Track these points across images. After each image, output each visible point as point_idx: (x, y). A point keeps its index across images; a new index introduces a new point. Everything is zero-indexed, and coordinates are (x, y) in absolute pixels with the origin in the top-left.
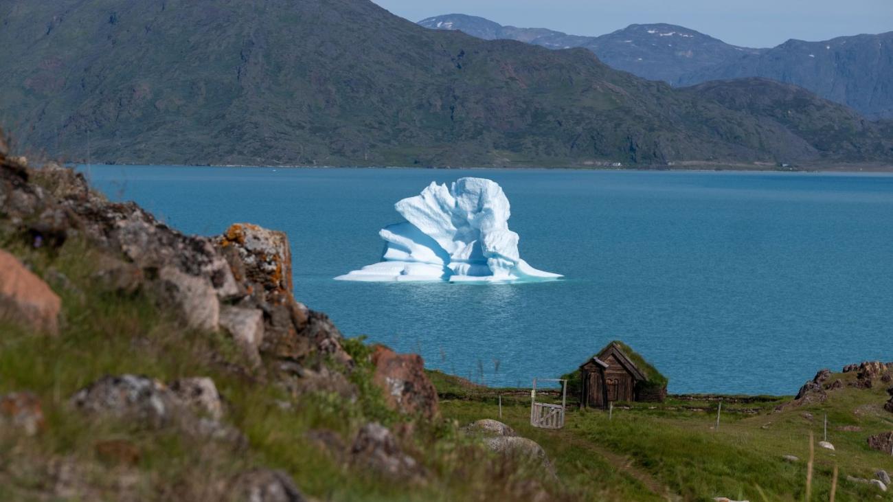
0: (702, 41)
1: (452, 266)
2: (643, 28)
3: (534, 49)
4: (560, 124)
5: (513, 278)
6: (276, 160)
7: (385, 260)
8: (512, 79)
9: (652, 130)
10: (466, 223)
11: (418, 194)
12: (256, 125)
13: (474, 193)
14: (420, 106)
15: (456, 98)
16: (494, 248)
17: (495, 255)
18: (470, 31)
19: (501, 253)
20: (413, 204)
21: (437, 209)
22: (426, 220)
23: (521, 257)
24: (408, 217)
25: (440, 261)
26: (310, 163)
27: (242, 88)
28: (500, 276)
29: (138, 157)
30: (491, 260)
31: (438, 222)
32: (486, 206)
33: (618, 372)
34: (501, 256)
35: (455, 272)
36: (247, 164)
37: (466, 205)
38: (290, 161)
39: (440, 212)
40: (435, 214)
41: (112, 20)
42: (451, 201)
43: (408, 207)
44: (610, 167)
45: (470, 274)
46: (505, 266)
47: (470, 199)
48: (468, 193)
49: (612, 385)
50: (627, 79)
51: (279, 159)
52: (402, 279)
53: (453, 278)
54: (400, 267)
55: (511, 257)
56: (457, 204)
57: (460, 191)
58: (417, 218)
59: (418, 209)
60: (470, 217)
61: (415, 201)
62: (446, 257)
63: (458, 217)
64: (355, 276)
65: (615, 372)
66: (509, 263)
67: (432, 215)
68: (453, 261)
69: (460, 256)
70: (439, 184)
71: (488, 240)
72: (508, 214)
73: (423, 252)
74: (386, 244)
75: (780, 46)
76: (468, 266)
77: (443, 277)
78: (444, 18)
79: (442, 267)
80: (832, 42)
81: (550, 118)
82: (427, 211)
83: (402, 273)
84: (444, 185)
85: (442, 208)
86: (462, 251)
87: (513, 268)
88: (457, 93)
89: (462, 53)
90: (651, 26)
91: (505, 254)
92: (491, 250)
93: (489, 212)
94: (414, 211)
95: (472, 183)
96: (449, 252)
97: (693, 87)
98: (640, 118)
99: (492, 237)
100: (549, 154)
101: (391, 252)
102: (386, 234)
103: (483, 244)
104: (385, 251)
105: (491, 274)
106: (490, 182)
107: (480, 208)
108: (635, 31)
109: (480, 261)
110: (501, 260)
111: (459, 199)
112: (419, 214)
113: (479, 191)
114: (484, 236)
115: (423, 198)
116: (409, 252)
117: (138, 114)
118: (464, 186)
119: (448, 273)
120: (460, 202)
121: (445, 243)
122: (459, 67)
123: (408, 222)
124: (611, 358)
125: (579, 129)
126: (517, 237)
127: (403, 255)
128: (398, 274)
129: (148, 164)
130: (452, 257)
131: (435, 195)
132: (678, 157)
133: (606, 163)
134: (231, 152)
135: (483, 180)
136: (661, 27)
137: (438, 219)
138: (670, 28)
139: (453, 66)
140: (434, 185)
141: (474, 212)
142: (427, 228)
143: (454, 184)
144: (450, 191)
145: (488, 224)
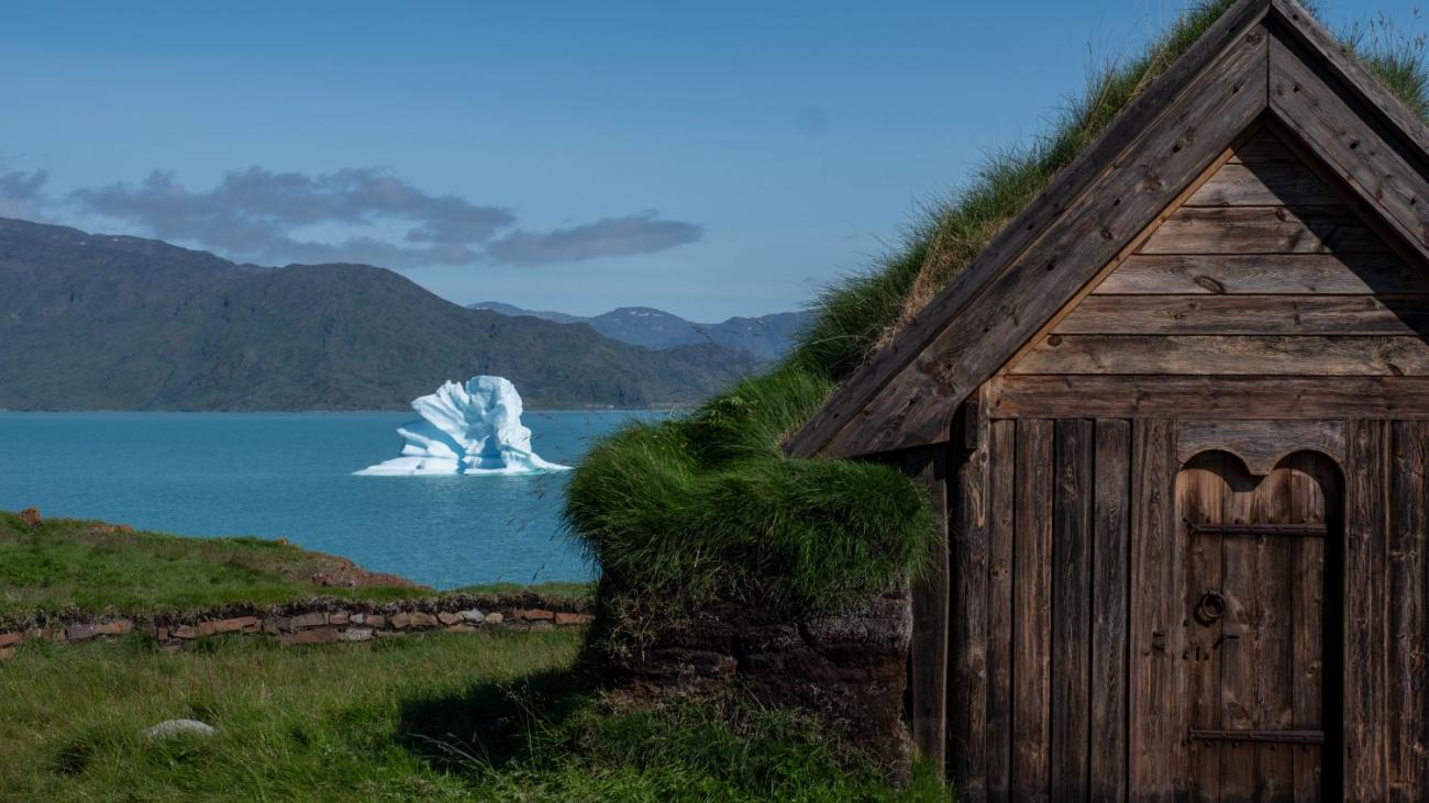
0: (669, 319)
1: (467, 460)
2: (627, 310)
3: (548, 323)
4: (567, 377)
5: (525, 470)
6: (354, 406)
7: (403, 456)
8: (531, 344)
9: (635, 380)
10: (480, 419)
11: (434, 392)
12: (337, 381)
13: (488, 391)
14: (462, 366)
15: (489, 359)
16: (507, 441)
17: (508, 448)
18: (501, 311)
19: (513, 446)
20: (429, 401)
21: (452, 406)
22: (440, 417)
23: (533, 451)
24: (425, 414)
25: (455, 456)
26: (379, 408)
27: (327, 354)
28: (513, 468)
29: (246, 406)
30: (503, 452)
31: (452, 419)
32: (499, 402)
33: (1337, 365)
34: (514, 450)
35: (470, 466)
36: (330, 410)
37: (480, 401)
38: (364, 407)
39: (456, 409)
40: (451, 411)
41: (226, 304)
42: (465, 398)
43: (426, 405)
44: (605, 408)
45: (483, 466)
46: (517, 458)
47: (483, 396)
48: (481, 391)
49: (1252, 533)
50: (616, 345)
51: (355, 405)
52: (418, 473)
53: (467, 471)
54: (418, 461)
55: (524, 450)
56: (471, 401)
57: (475, 390)
58: (434, 416)
59: (434, 407)
60: (484, 413)
61: (431, 399)
62: (461, 451)
63: (471, 414)
64: (374, 470)
65: (1284, 362)
66: (521, 456)
67: (447, 412)
68: (467, 455)
69: (474, 450)
70: (454, 382)
71: (501, 434)
72: (520, 411)
73: (438, 448)
74: (404, 441)
75: (727, 321)
76: (480, 460)
77: (458, 470)
78: (483, 304)
79: (456, 462)
80: (764, 318)
81: (560, 373)
82: (443, 408)
83: (419, 467)
84: (459, 384)
85: (457, 405)
86: (475, 447)
87: (526, 461)
88: (490, 355)
89: (494, 326)
90: (633, 309)
91: (518, 448)
92: (504, 443)
93: (502, 409)
94: (431, 409)
95: (485, 381)
96: (464, 446)
97: (665, 351)
98: (627, 372)
99: (505, 431)
100: (559, 399)
101: (408, 449)
102: (402, 431)
103: (497, 438)
104: (403, 447)
105: (505, 466)
106: (503, 379)
107: (493, 405)
108: (622, 313)
109: (493, 454)
110: (514, 453)
111: (473, 396)
112: (434, 411)
113: (492, 388)
114: (497, 430)
115: (439, 396)
116: (426, 448)
117: (246, 374)
118: (477, 383)
119: (462, 466)
120: (474, 400)
121: (460, 439)
122: (491, 336)
123: (425, 419)
124: (1230, 182)
125: (582, 381)
126: (529, 432)
127: (420, 451)
128: (414, 468)
129: (253, 410)
130: (467, 452)
131: (450, 394)
132: (656, 400)
133: (602, 406)
134: (318, 401)
135: (495, 378)
136: (640, 310)
137: (454, 416)
138: (647, 310)
139: (486, 336)
140: (449, 384)
141: (487, 410)
142: (443, 424)
143: (468, 382)
144: (464, 389)
145: (501, 419)
